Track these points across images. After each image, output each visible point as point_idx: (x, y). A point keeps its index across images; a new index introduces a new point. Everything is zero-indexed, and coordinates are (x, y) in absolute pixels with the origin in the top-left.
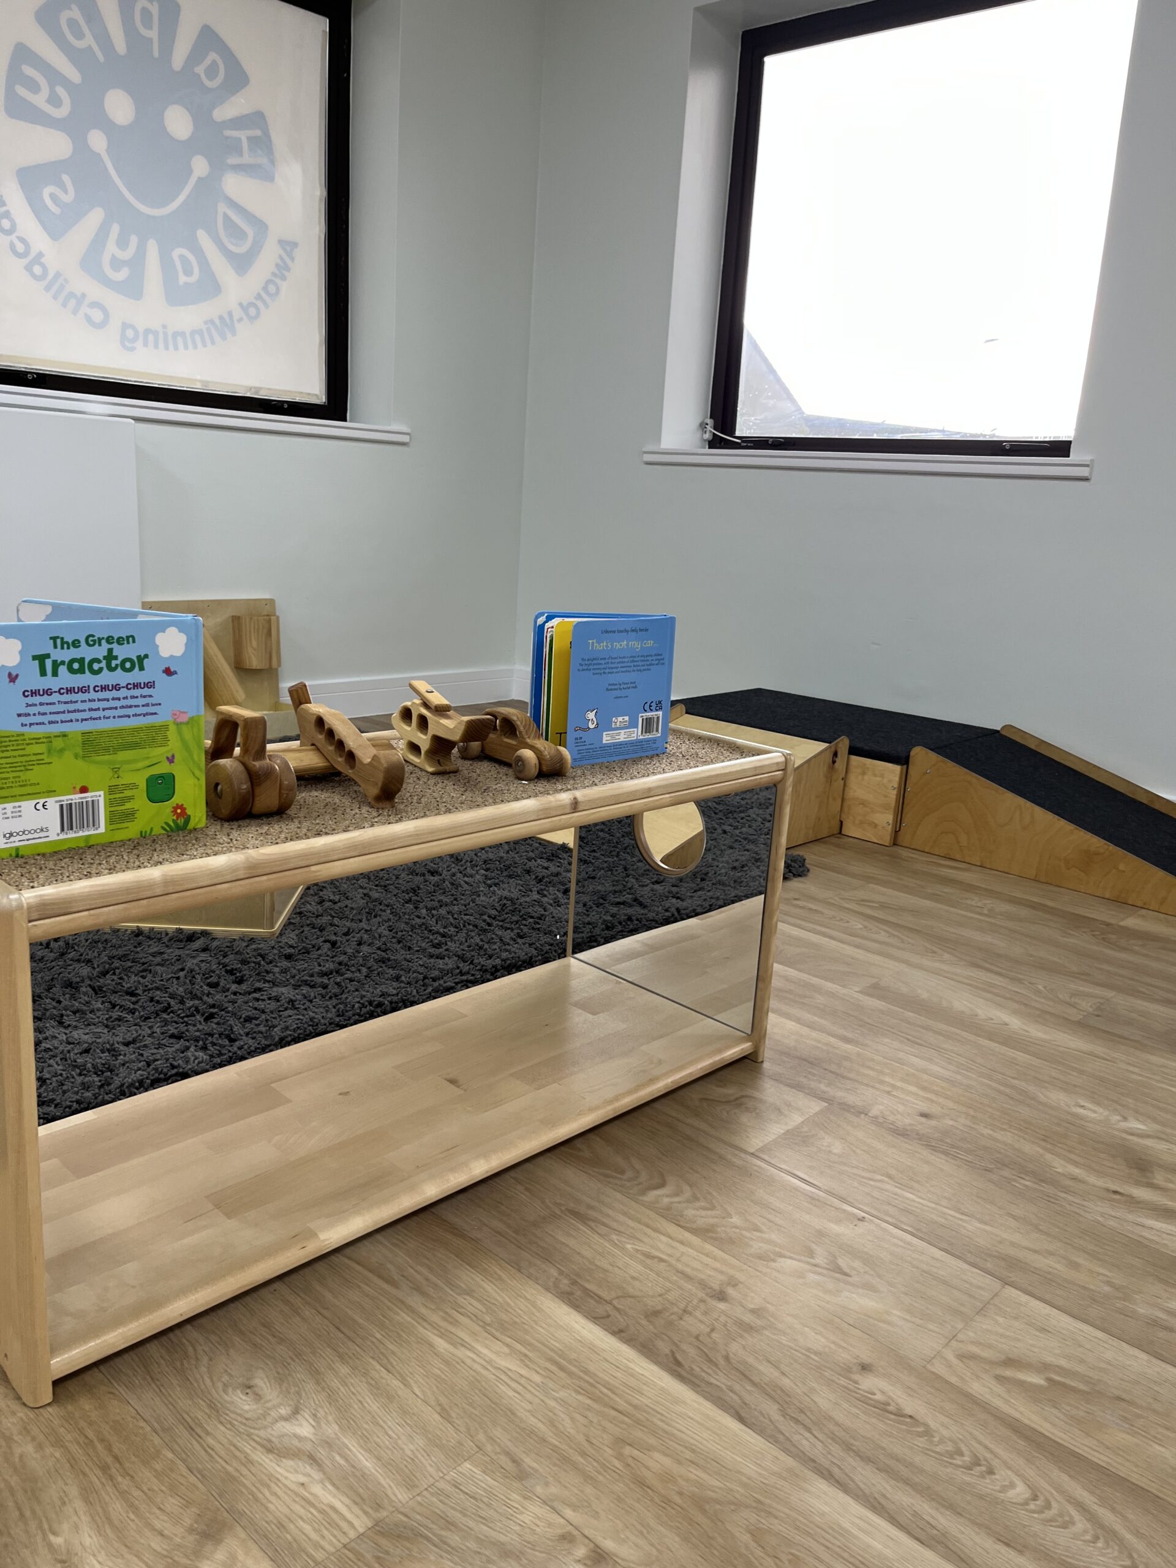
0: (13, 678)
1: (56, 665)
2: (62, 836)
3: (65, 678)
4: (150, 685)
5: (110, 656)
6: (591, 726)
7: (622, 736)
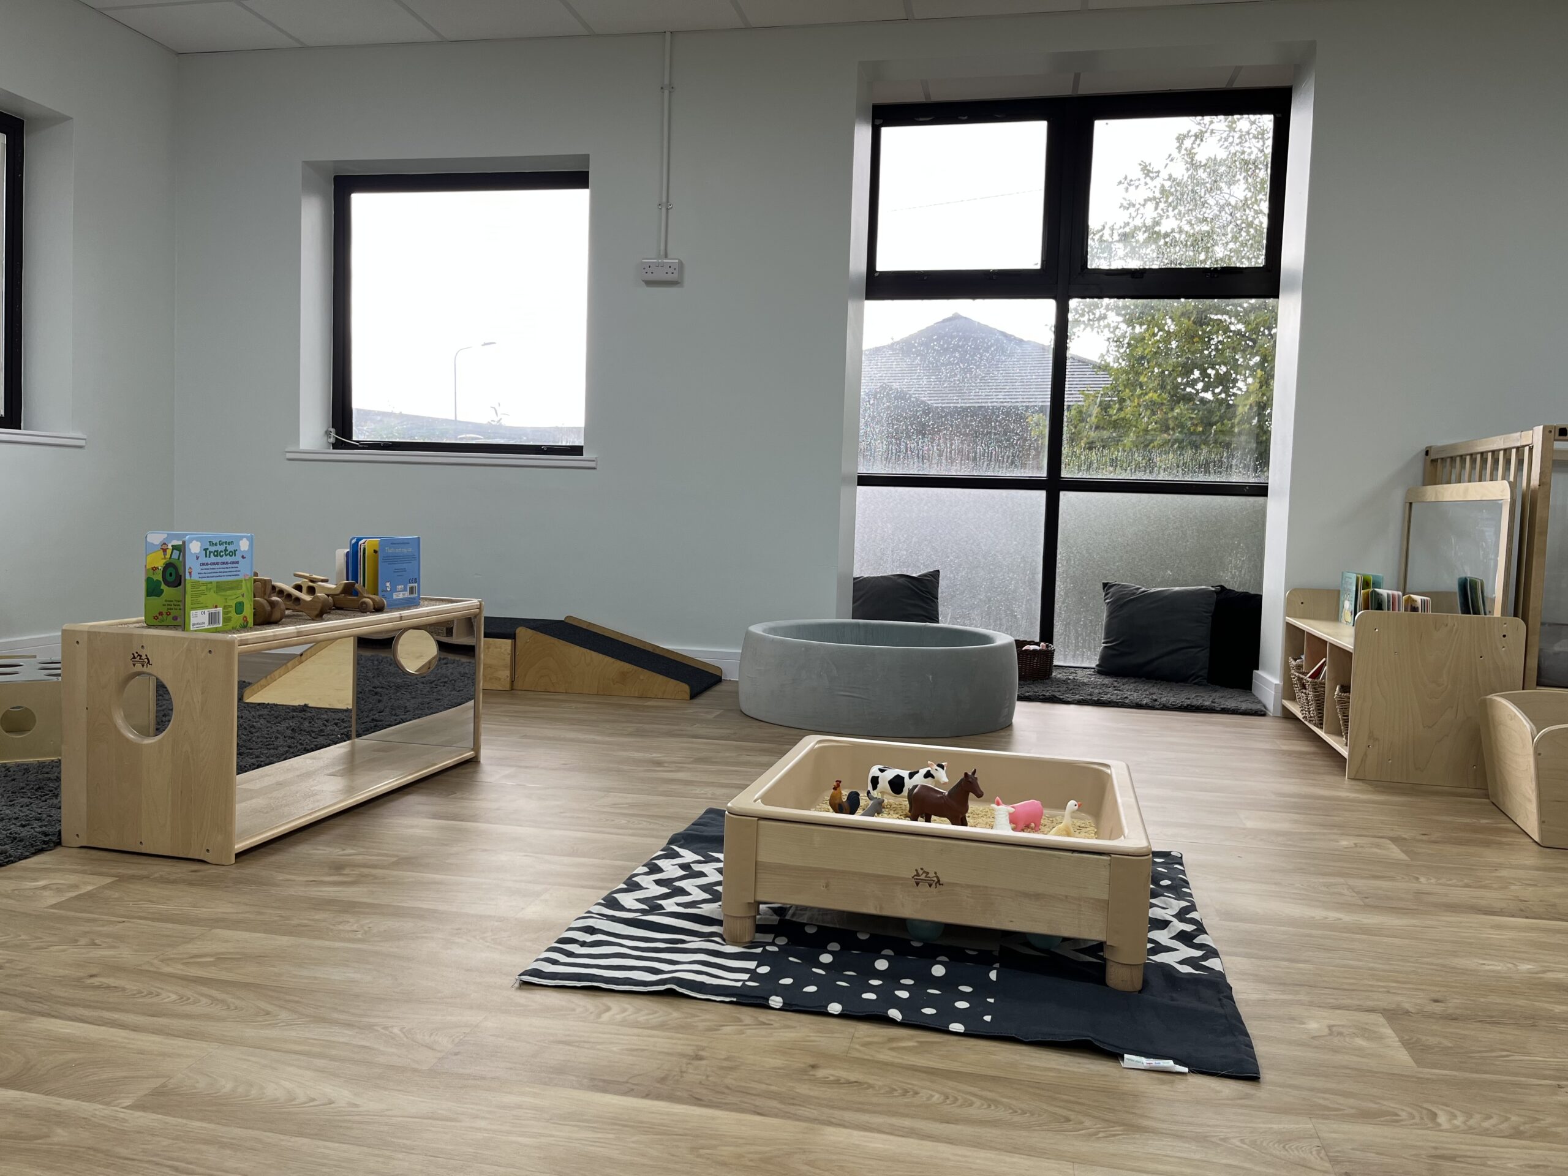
0: (197, 558)
1: (210, 552)
2: (209, 627)
3: (213, 559)
4: (237, 563)
5: (226, 550)
6: (388, 590)
7: (401, 596)
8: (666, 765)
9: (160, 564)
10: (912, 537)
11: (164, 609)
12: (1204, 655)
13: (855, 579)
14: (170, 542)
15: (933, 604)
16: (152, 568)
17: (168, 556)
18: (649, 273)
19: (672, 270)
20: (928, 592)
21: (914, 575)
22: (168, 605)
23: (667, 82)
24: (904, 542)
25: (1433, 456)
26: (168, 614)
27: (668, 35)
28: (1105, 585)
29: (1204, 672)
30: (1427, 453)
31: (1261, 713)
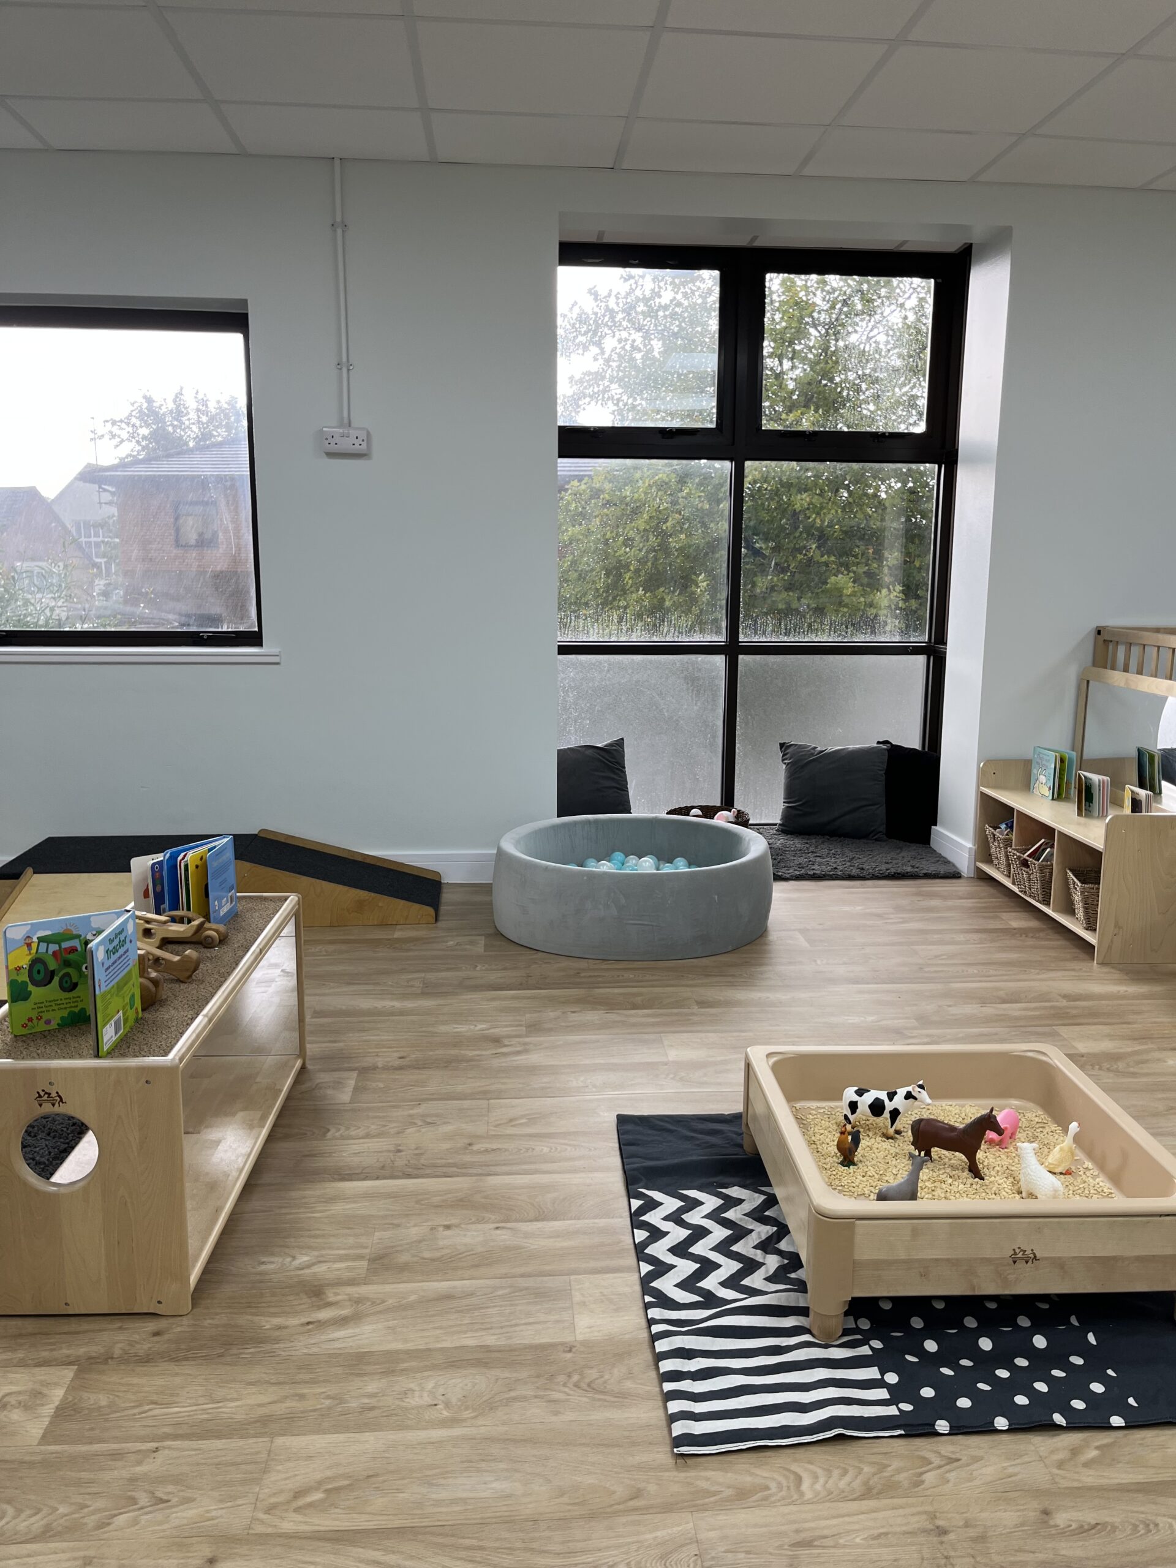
8: (506, 1042)
9: (25, 962)
11: (34, 1015)
12: (881, 811)
14: (35, 934)
16: (16, 969)
17: (34, 951)
18: (333, 444)
19: (359, 441)
21: (599, 745)
22: (38, 1008)
23: (339, 219)
25: (1105, 636)
26: (39, 1018)
27: (337, 162)
28: (782, 745)
29: (883, 828)
30: (1099, 632)
31: (956, 875)
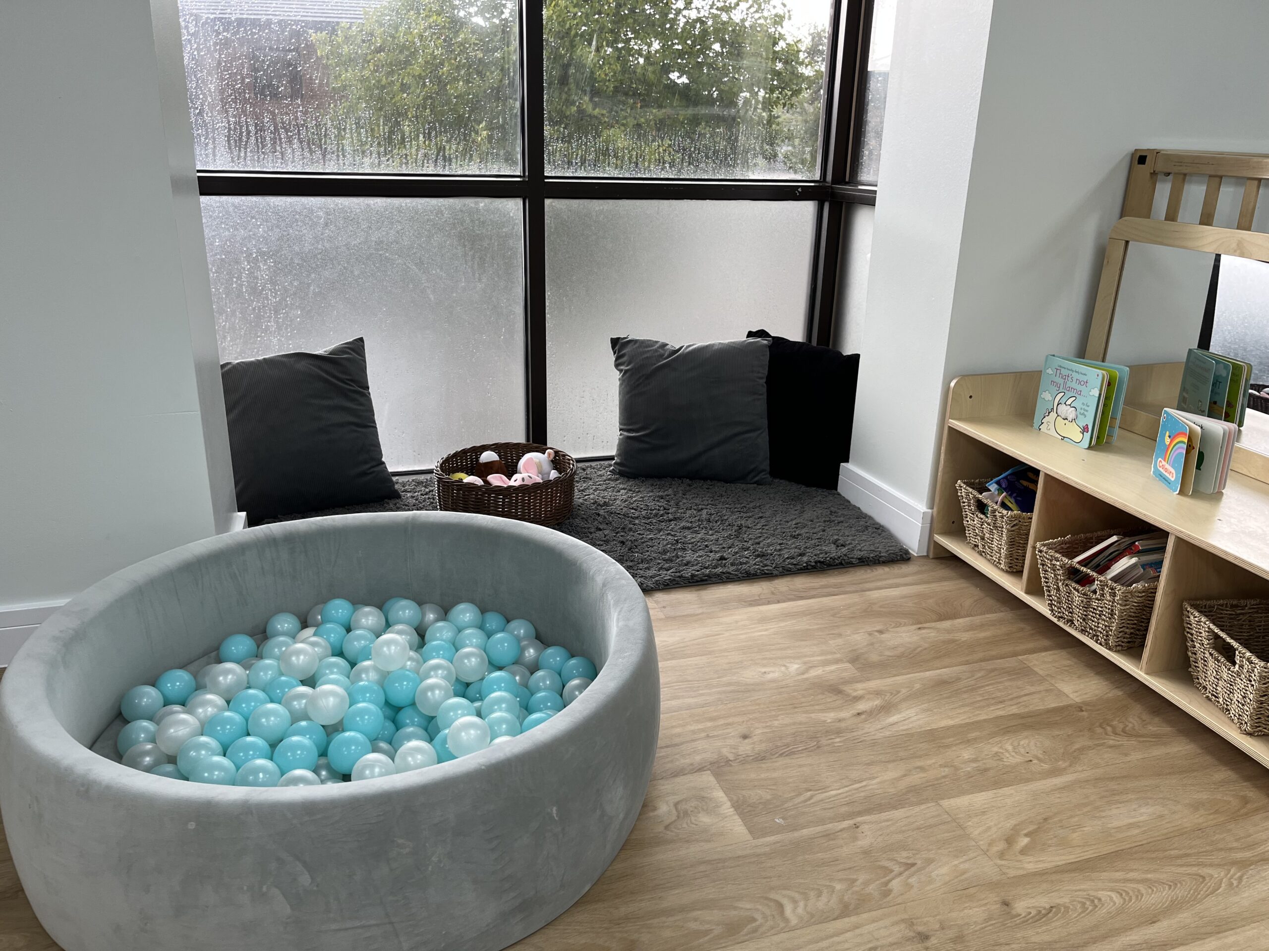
10: (309, 285)
13: (223, 366)
15: (362, 400)
20: (352, 380)
24: (295, 294)
